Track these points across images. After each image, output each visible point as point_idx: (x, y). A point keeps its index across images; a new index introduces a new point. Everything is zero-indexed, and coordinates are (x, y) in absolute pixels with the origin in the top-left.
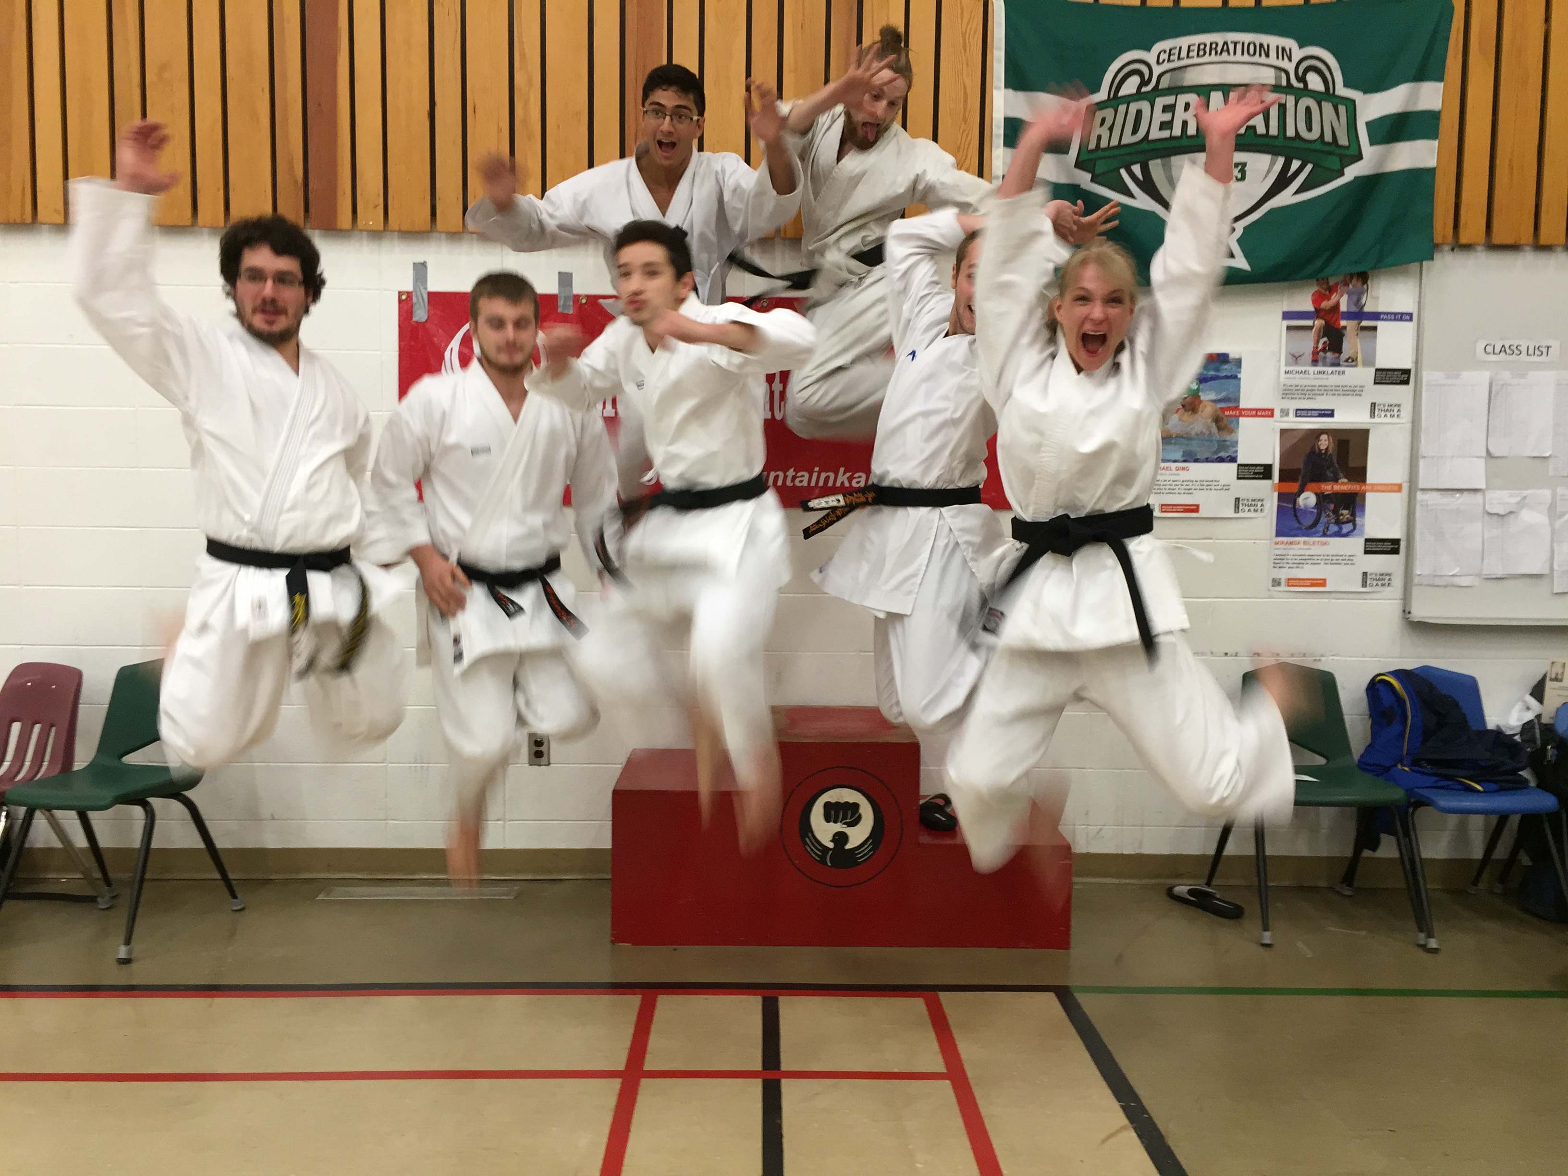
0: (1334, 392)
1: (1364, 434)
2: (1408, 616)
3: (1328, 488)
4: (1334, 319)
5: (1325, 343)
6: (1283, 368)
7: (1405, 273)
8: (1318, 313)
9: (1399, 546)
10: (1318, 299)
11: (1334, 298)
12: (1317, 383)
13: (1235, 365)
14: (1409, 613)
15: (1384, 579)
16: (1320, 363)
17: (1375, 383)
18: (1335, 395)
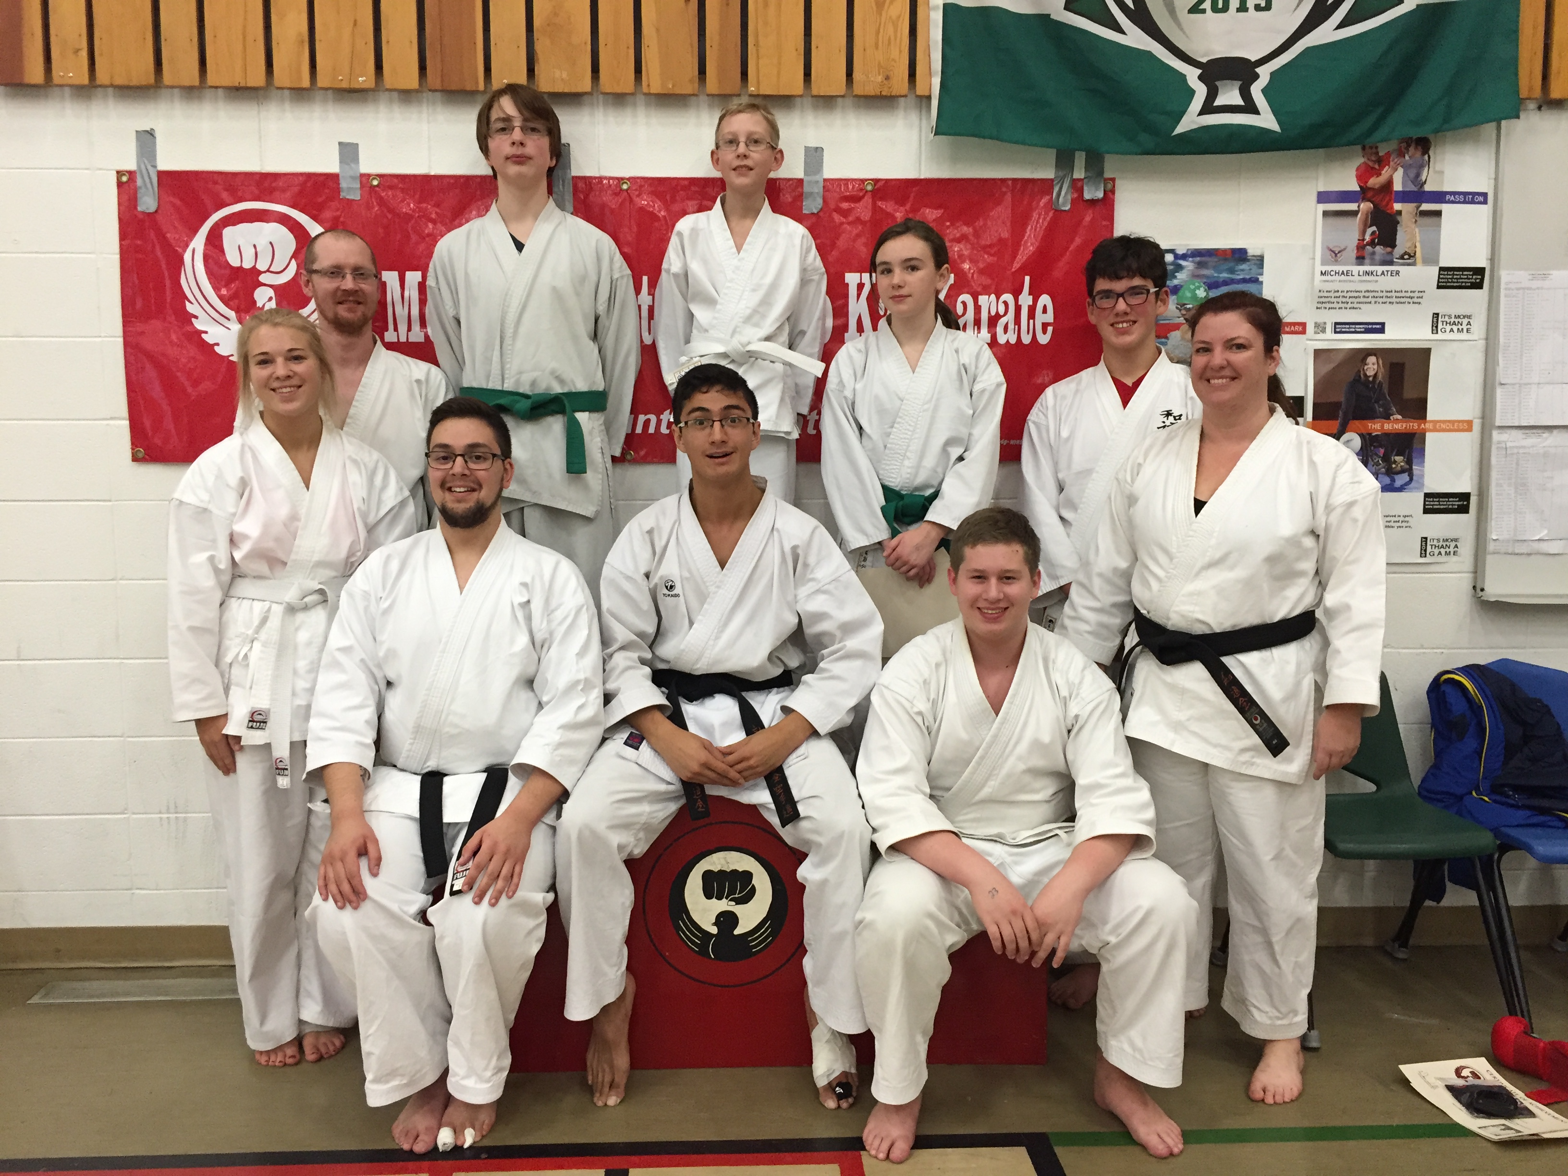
0: (1384, 300)
1: (1423, 355)
2: (1481, 594)
3: (1376, 427)
4: (1384, 203)
5: (1373, 233)
6: (1319, 268)
7: (1476, 140)
8: (1364, 194)
9: (1469, 503)
10: (1363, 175)
11: (1386, 173)
12: (1363, 287)
13: (1255, 264)
14: (1482, 590)
15: (1449, 546)
16: (1367, 261)
17: (1439, 287)
18: (1385, 303)
